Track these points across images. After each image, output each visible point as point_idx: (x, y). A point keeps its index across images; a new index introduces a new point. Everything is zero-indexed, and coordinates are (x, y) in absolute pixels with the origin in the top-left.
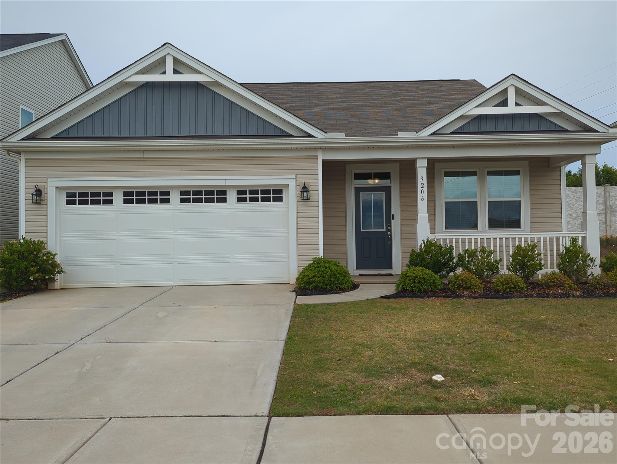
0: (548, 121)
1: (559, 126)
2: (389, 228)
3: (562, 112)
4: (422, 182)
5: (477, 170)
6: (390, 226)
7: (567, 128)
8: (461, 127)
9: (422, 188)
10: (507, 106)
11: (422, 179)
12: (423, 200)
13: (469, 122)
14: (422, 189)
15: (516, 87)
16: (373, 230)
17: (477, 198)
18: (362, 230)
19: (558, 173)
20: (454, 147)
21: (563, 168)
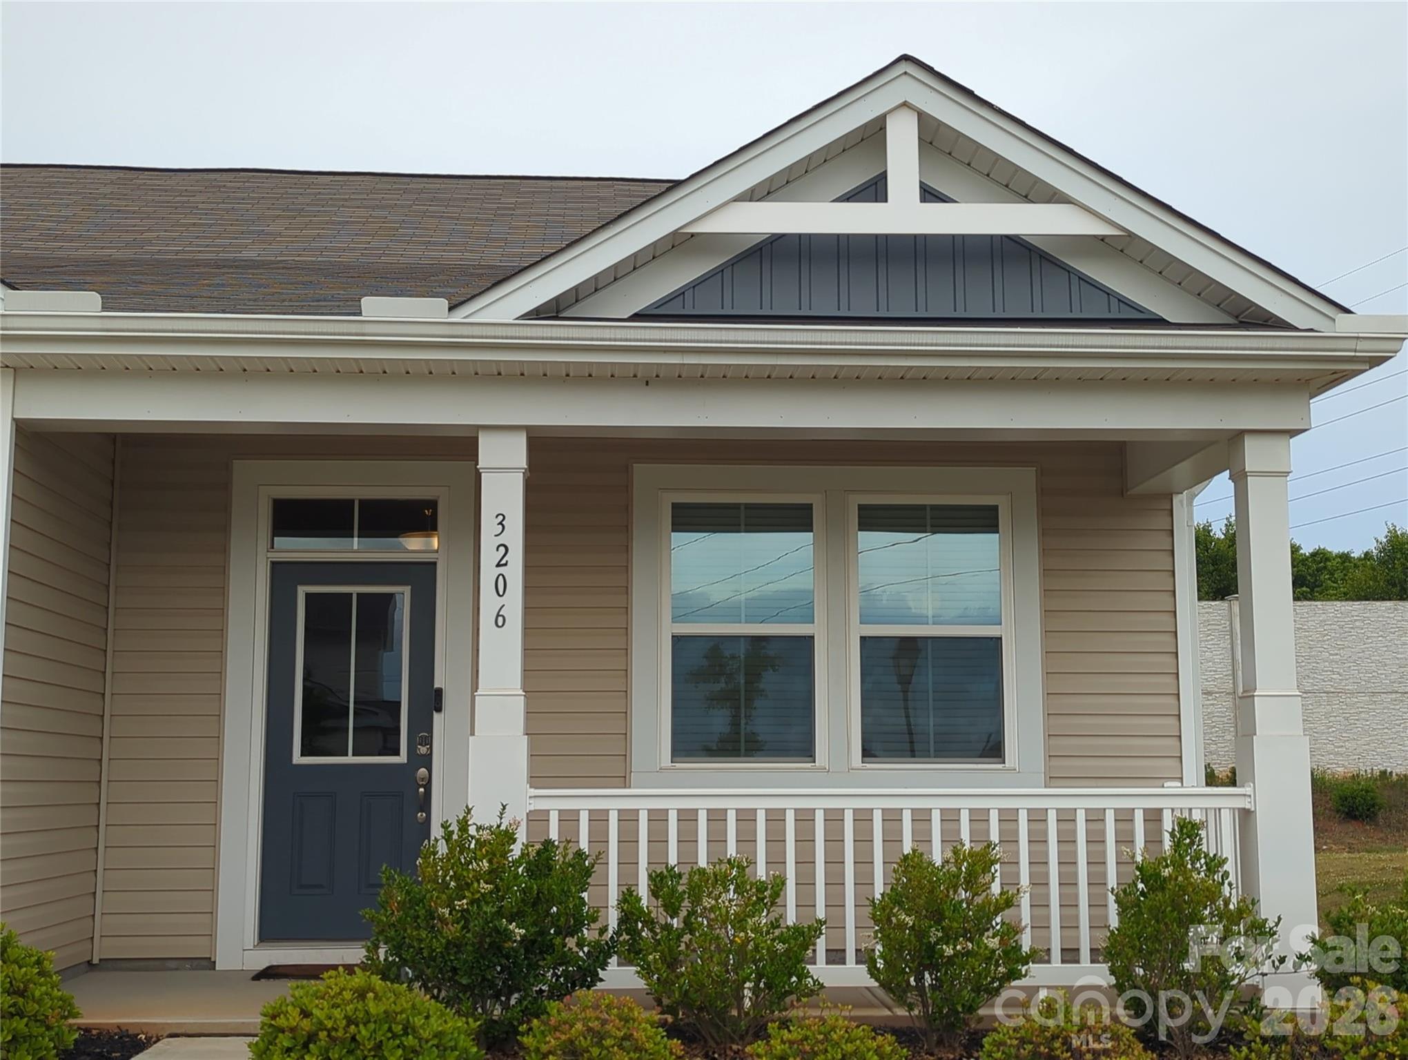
0: (1075, 280)
1: (1122, 301)
2: (423, 750)
3: (1131, 235)
4: (500, 540)
5: (816, 500)
6: (428, 741)
7: (1160, 314)
8: (680, 294)
9: (498, 565)
10: (886, 201)
11: (500, 523)
12: (500, 624)
13: (720, 271)
14: (501, 570)
15: (922, 117)
16: (350, 759)
17: (813, 623)
18: (298, 758)
19: (1161, 522)
20: (647, 383)
21: (1181, 502)
